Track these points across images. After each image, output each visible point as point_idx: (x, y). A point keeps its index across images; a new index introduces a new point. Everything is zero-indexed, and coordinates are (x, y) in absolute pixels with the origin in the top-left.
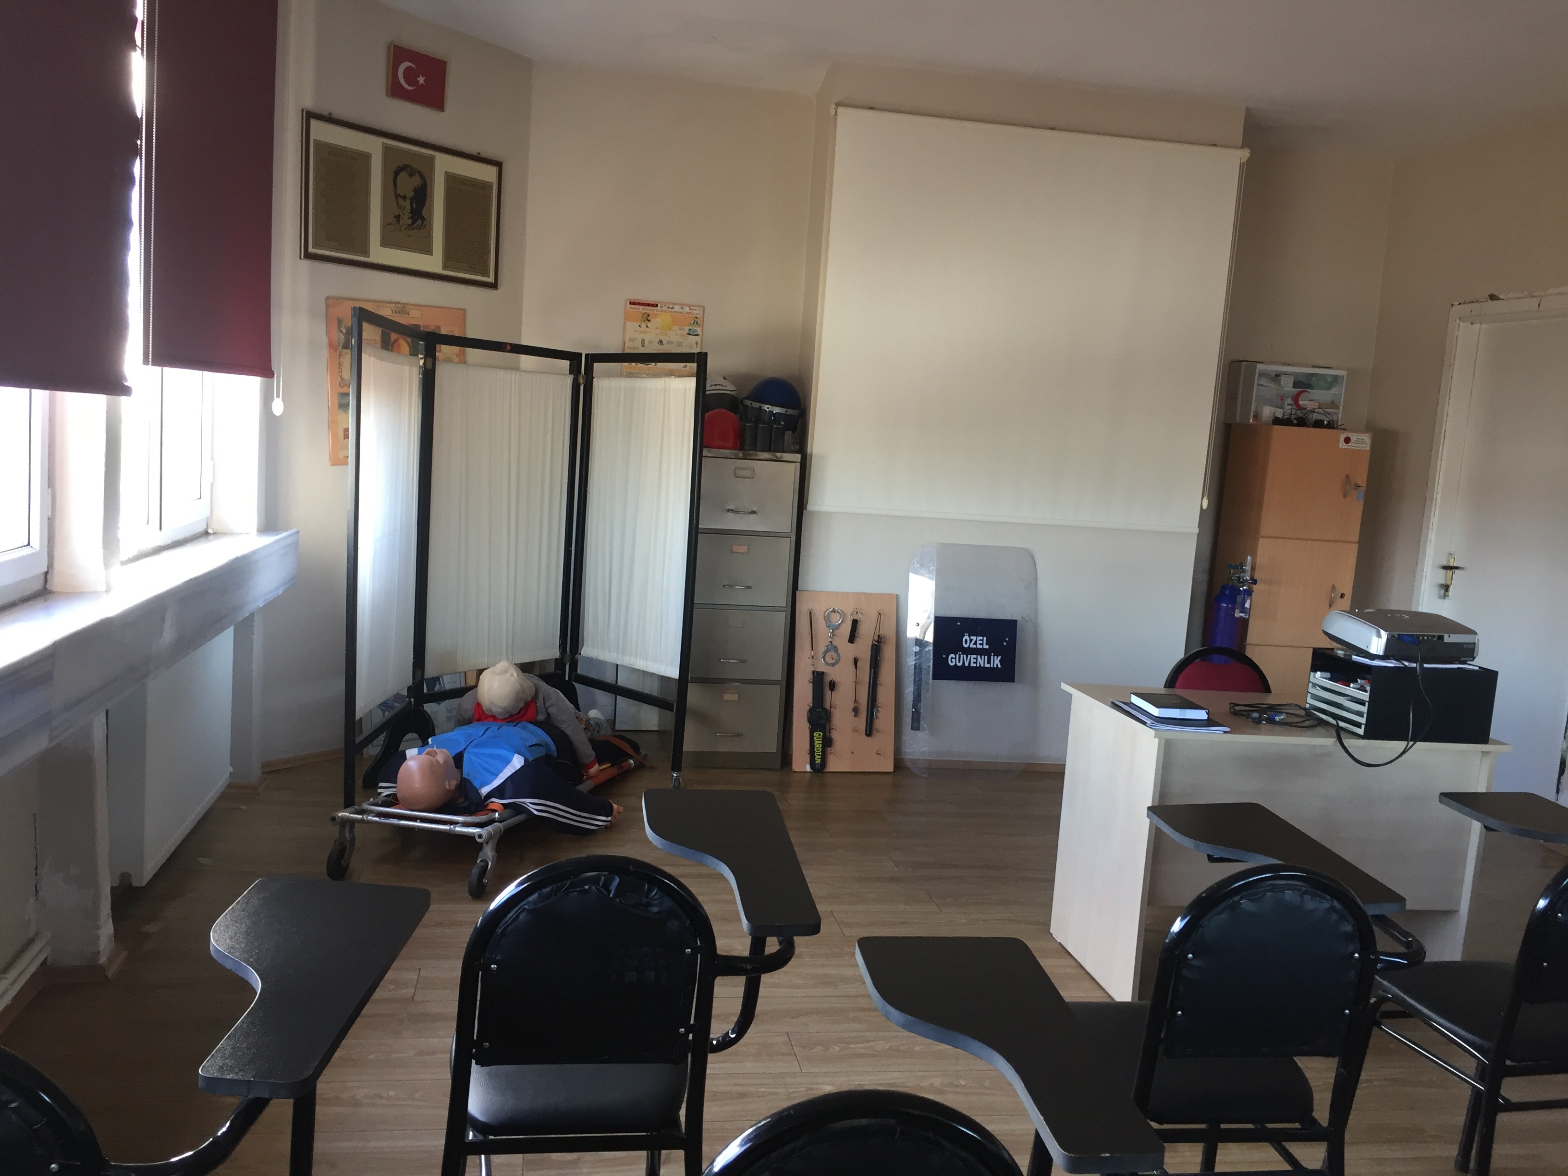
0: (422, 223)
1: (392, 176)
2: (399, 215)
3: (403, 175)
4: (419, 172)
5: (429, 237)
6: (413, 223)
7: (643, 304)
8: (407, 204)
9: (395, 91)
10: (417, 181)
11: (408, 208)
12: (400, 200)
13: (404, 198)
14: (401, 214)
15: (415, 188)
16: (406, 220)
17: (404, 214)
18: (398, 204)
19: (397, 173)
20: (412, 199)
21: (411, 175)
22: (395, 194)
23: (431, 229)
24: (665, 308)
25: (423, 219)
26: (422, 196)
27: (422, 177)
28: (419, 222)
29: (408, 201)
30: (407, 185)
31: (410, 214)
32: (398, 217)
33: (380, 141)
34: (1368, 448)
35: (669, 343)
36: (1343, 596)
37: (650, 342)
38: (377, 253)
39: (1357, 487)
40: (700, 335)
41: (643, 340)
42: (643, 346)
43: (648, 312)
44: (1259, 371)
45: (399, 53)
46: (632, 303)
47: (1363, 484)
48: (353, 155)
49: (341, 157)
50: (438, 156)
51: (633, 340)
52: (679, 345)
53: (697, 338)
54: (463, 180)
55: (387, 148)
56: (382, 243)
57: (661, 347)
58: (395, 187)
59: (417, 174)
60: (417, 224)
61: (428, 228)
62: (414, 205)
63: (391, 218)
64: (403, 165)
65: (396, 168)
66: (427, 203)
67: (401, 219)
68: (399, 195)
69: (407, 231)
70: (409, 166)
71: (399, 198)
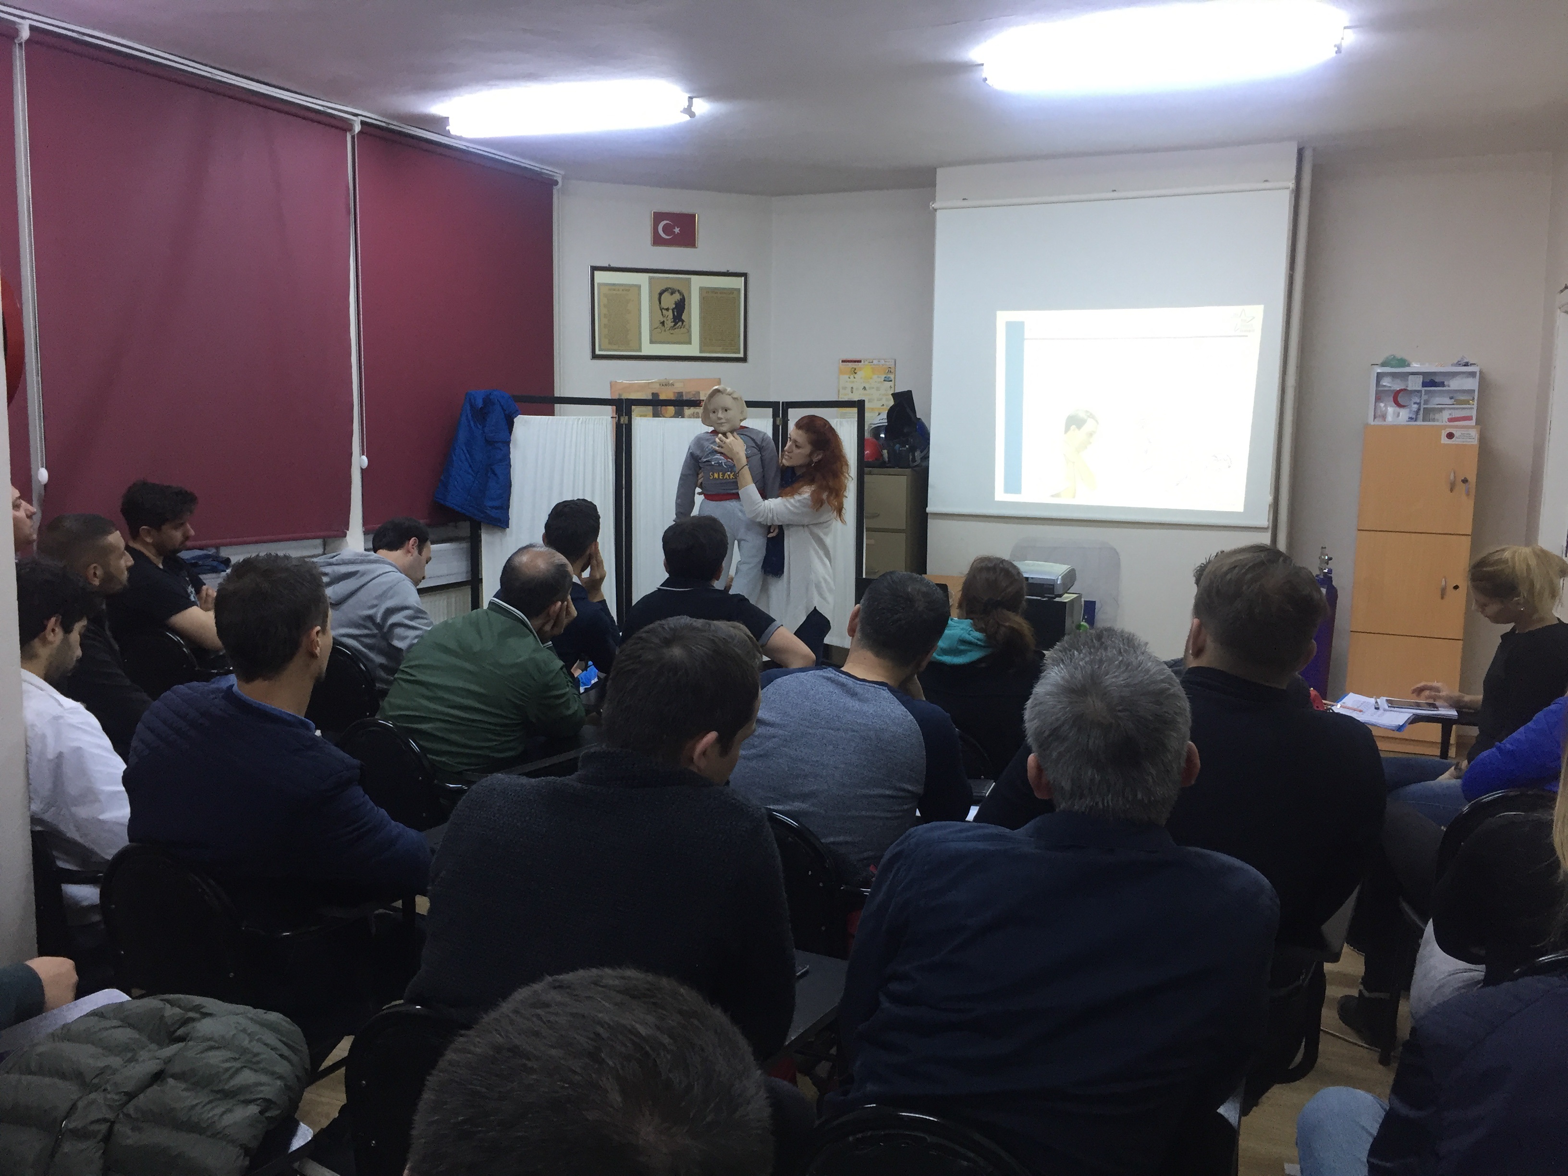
0: (682, 324)
1: (657, 296)
2: (664, 321)
3: (666, 295)
4: (679, 291)
5: (689, 331)
6: (675, 325)
7: (851, 361)
8: (670, 313)
9: (657, 241)
10: (677, 297)
11: (671, 316)
12: (664, 312)
13: (667, 309)
14: (665, 321)
15: (676, 302)
16: (669, 323)
17: (667, 320)
18: (662, 315)
19: (661, 294)
20: (673, 310)
21: (672, 294)
22: (660, 308)
23: (690, 326)
24: (866, 363)
25: (683, 321)
26: (680, 307)
27: (681, 294)
28: (680, 323)
29: (671, 311)
30: (670, 301)
31: (673, 320)
32: (663, 323)
33: (646, 276)
34: (1475, 442)
35: (870, 388)
36: (1456, 587)
37: (857, 389)
38: (648, 349)
39: (1465, 481)
40: (893, 381)
41: (852, 388)
42: (852, 392)
43: (855, 367)
44: (1378, 374)
45: (658, 217)
46: (843, 361)
47: (1472, 479)
48: (627, 288)
49: (618, 290)
50: (694, 278)
51: (845, 388)
52: (878, 389)
53: (891, 384)
54: (714, 291)
55: (650, 279)
56: (652, 342)
57: (865, 392)
58: (660, 303)
59: (677, 292)
60: (678, 325)
61: (687, 327)
62: (676, 313)
63: (658, 324)
64: (663, 288)
65: (659, 291)
66: (685, 311)
67: (665, 324)
68: (663, 308)
69: (672, 332)
70: (669, 288)
71: (663, 310)
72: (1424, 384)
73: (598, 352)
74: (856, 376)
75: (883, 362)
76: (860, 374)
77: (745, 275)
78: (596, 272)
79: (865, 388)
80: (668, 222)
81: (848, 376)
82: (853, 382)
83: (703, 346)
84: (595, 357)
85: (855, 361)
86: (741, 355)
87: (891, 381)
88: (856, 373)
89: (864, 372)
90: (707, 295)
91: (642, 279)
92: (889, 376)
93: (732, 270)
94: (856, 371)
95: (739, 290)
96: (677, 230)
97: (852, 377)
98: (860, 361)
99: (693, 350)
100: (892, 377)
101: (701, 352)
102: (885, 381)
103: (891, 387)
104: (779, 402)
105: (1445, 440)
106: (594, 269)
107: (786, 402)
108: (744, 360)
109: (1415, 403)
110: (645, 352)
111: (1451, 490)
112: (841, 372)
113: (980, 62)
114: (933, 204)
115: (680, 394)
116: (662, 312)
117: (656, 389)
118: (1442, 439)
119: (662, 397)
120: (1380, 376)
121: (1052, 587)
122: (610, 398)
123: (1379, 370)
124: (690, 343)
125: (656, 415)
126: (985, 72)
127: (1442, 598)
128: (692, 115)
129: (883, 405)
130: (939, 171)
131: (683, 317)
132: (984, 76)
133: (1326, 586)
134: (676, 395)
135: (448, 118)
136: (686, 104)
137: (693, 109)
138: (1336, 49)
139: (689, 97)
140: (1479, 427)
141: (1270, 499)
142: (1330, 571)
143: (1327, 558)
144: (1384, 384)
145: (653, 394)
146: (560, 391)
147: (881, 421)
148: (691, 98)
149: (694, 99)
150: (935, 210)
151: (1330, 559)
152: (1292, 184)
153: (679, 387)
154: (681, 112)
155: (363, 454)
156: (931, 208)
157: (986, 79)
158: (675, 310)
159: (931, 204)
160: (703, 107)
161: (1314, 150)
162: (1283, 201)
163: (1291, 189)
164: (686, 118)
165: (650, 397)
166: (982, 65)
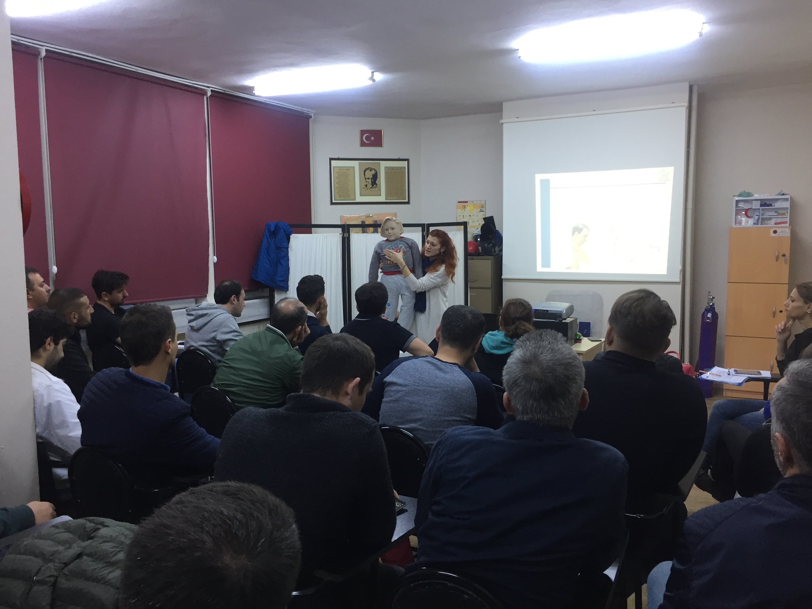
0: (376, 186)
1: (363, 172)
2: (367, 185)
3: (368, 172)
4: (374, 169)
5: (380, 189)
6: (372, 186)
7: (463, 202)
8: (370, 180)
9: (363, 144)
10: (373, 172)
11: (370, 182)
12: (367, 180)
13: (369, 179)
14: (368, 184)
15: (373, 175)
16: (370, 186)
17: (369, 184)
19: (365, 171)
20: (371, 179)
21: (371, 171)
22: (365, 178)
23: (380, 187)
24: (471, 203)
25: (376, 184)
26: (375, 177)
27: (375, 170)
28: (375, 185)
29: (370, 179)
30: (369, 174)
31: (371, 184)
32: (366, 186)
33: (357, 162)
34: (789, 235)
35: (473, 215)
36: (781, 311)
37: (466, 216)
38: (359, 199)
39: (784, 255)
40: (484, 212)
41: (463, 216)
42: (464, 218)
43: (465, 205)
44: (736, 200)
45: (363, 132)
46: (459, 202)
47: (788, 254)
48: (348, 168)
49: (344, 170)
50: (381, 162)
51: (460, 216)
52: (477, 216)
53: (484, 213)
54: (393, 168)
55: (360, 164)
56: (361, 195)
57: (470, 218)
58: (365, 176)
59: (373, 170)
60: (374, 186)
61: (379, 187)
62: (373, 181)
63: (364, 186)
64: (367, 168)
65: (364, 169)
66: (378, 179)
67: (367, 186)
68: (366, 178)
69: (371, 190)
70: (369, 168)
71: (366, 179)
72: (761, 205)
73: (333, 201)
74: (465, 209)
75: (479, 202)
76: (468, 208)
77: (408, 160)
78: (332, 161)
79: (470, 215)
80: (368, 134)
81: (461, 210)
82: (464, 213)
83: (387, 197)
84: (332, 203)
85: (465, 202)
86: (407, 201)
87: (483, 211)
88: (465, 208)
89: (469, 208)
90: (389, 170)
91: (356, 164)
92: (482, 209)
93: (401, 158)
94: (465, 207)
95: (405, 168)
96: (372, 138)
97: (463, 210)
98: (467, 202)
99: (382, 199)
100: (484, 210)
101: (386, 199)
102: (480, 211)
103: (483, 215)
104: (425, 224)
105: (772, 234)
106: (331, 159)
107: (428, 224)
108: (408, 203)
109: (756, 215)
110: (357, 200)
111: (777, 261)
112: (458, 208)
113: (517, 48)
114: (501, 121)
115: (376, 221)
116: (366, 180)
117: (363, 219)
118: (771, 233)
119: (367, 223)
120: (737, 202)
121: (561, 315)
122: (340, 224)
123: (737, 199)
124: (380, 195)
125: (364, 232)
126: (520, 54)
127: (774, 317)
128: (374, 81)
129: (480, 224)
130: (504, 103)
131: (377, 182)
132: (519, 55)
133: (711, 312)
134: (374, 221)
135: (254, 87)
136: (370, 75)
137: (374, 78)
138: (699, 34)
139: (372, 72)
140: (791, 227)
141: (680, 267)
142: (713, 304)
143: (711, 297)
144: (740, 206)
145: (362, 222)
146: (314, 222)
147: (478, 232)
148: (373, 72)
149: (374, 73)
150: (503, 124)
151: (714, 298)
152: (686, 104)
153: (376, 218)
154: (368, 79)
155: (215, 256)
156: (500, 122)
157: (520, 57)
158: (373, 179)
159: (500, 120)
160: (379, 77)
161: (698, 85)
162: (682, 113)
163: (686, 106)
164: (371, 82)
165: (360, 223)
166: (518, 50)
